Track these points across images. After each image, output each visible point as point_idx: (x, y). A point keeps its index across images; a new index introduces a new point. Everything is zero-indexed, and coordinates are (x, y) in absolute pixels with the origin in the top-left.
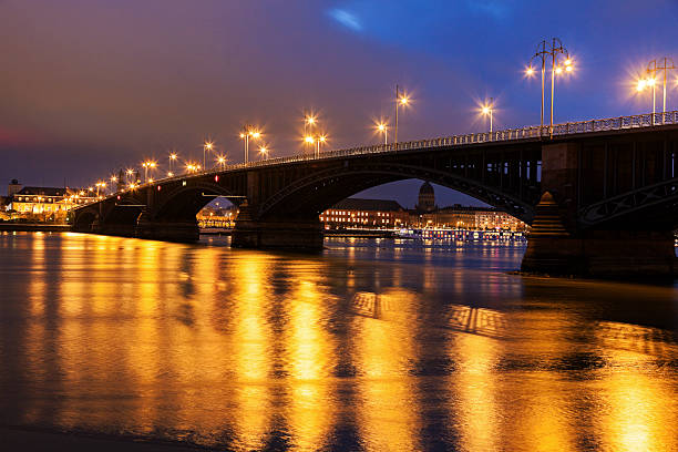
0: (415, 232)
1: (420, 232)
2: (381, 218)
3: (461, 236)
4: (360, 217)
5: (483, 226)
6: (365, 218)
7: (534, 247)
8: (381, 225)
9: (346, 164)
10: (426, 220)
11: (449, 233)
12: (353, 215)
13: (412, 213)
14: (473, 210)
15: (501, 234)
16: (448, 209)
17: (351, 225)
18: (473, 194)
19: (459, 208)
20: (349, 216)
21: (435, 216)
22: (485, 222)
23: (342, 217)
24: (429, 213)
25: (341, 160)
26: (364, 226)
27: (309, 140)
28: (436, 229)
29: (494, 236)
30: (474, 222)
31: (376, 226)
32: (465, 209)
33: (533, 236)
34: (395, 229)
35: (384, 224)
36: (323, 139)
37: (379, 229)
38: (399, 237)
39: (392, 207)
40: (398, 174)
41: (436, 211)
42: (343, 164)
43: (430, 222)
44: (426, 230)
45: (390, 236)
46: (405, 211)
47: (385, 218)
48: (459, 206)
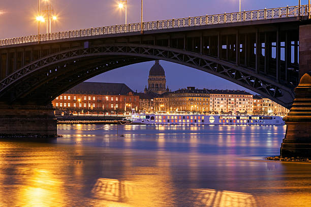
0: (148, 117)
1: (153, 118)
2: (110, 102)
3: (195, 121)
4: (87, 102)
5: (218, 110)
6: (92, 102)
7: (294, 131)
8: (109, 110)
9: (86, 45)
10: (158, 104)
11: (184, 117)
12: (79, 100)
13: (142, 96)
14: (206, 92)
15: (238, 118)
16: (181, 92)
17: (78, 110)
18: (225, 75)
19: (192, 91)
20: (76, 101)
21: (167, 99)
22: (220, 105)
23: (67, 101)
24: (161, 96)
25: (81, 41)
26: (91, 111)
27: (40, 19)
28: (168, 113)
29: (231, 121)
30: (208, 105)
31: (105, 111)
32: (200, 91)
33: (293, 120)
34: (125, 114)
35: (113, 109)
36: (55, 18)
37: (107, 114)
38: (130, 123)
39: (121, 90)
40: (143, 55)
41: (167, 94)
42: (82, 45)
43: (162, 106)
44: (159, 115)
45: (121, 122)
46: (135, 94)
47: (114, 103)
48: (193, 88)
